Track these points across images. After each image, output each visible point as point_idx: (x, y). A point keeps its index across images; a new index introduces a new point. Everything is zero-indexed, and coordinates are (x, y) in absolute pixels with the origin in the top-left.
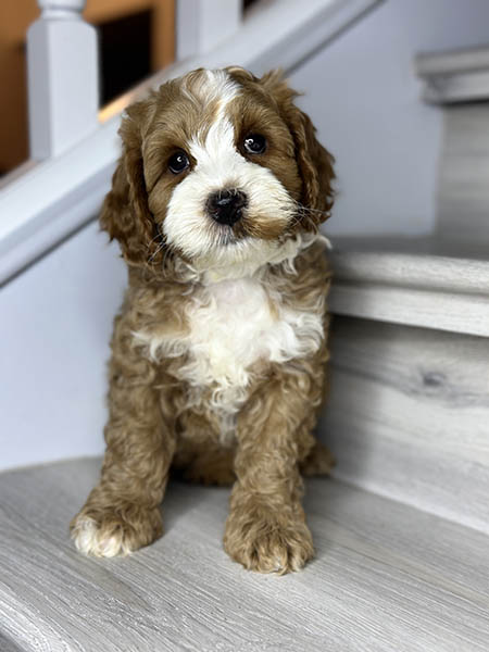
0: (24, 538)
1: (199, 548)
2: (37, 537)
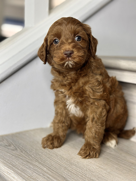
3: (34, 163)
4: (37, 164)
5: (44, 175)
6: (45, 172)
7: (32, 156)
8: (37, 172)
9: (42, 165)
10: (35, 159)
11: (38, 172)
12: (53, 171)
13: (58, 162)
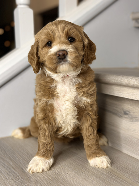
3: (6, 159)
5: (8, 167)
6: (10, 165)
7: (8, 154)
8: (3, 165)
10: (8, 156)
11: (5, 165)
12: (16, 165)
13: (26, 158)
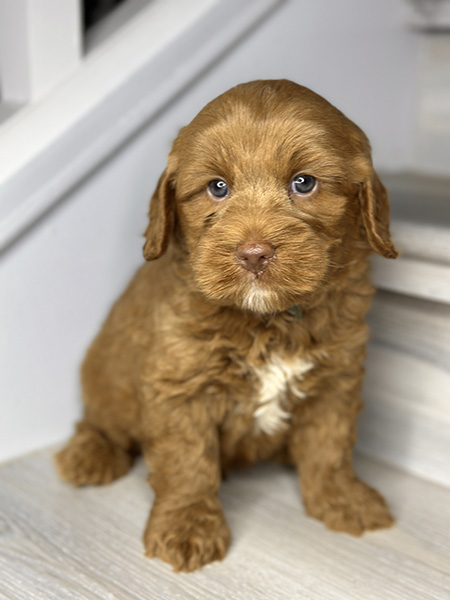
0: (58, 572)
1: (260, 574)
2: (72, 568)
4: (82, 579)
9: (100, 581)
